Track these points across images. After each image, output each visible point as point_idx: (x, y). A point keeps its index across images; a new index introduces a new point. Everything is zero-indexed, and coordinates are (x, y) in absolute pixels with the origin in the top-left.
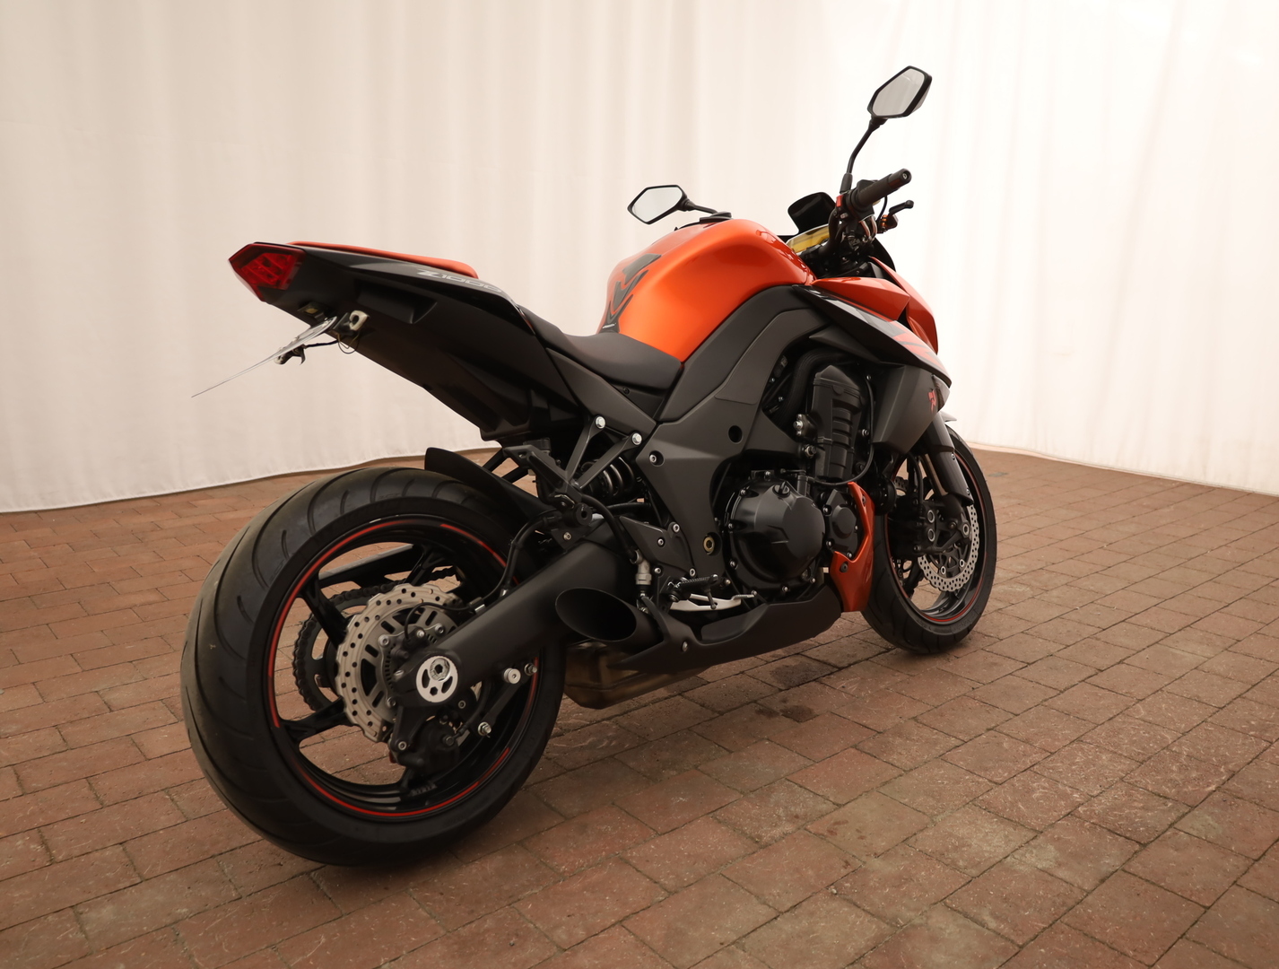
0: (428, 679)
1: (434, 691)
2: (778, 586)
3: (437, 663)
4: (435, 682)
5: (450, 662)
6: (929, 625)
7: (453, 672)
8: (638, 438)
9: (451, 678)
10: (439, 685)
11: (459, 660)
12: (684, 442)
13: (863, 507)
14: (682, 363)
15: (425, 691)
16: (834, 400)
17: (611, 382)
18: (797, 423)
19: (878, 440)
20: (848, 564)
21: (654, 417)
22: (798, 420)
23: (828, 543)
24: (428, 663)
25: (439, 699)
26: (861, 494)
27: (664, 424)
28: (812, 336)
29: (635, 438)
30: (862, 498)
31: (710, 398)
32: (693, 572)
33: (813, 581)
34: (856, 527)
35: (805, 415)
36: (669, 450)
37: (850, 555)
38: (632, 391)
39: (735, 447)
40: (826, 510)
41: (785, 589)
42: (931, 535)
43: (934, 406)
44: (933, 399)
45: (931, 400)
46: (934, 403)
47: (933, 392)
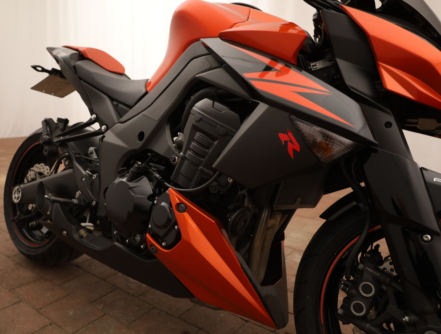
0: (15, 193)
9: (19, 196)
12: (119, 135)
13: (176, 212)
14: (147, 93)
15: (14, 197)
16: (193, 125)
17: (112, 99)
18: (175, 139)
19: (214, 166)
20: (157, 248)
21: (118, 119)
22: (177, 136)
23: (150, 226)
24: (16, 188)
25: (16, 201)
26: (178, 202)
27: (119, 124)
28: (196, 76)
29: (104, 127)
30: (178, 205)
31: (143, 113)
32: (94, 203)
33: (142, 246)
34: (176, 227)
35: (181, 134)
36: (110, 137)
37: (163, 244)
38: (120, 105)
39: (138, 144)
40: (155, 202)
41: (127, 241)
42: (358, 308)
43: (294, 150)
44: (291, 142)
45: (286, 142)
46: (294, 146)
47: (290, 134)
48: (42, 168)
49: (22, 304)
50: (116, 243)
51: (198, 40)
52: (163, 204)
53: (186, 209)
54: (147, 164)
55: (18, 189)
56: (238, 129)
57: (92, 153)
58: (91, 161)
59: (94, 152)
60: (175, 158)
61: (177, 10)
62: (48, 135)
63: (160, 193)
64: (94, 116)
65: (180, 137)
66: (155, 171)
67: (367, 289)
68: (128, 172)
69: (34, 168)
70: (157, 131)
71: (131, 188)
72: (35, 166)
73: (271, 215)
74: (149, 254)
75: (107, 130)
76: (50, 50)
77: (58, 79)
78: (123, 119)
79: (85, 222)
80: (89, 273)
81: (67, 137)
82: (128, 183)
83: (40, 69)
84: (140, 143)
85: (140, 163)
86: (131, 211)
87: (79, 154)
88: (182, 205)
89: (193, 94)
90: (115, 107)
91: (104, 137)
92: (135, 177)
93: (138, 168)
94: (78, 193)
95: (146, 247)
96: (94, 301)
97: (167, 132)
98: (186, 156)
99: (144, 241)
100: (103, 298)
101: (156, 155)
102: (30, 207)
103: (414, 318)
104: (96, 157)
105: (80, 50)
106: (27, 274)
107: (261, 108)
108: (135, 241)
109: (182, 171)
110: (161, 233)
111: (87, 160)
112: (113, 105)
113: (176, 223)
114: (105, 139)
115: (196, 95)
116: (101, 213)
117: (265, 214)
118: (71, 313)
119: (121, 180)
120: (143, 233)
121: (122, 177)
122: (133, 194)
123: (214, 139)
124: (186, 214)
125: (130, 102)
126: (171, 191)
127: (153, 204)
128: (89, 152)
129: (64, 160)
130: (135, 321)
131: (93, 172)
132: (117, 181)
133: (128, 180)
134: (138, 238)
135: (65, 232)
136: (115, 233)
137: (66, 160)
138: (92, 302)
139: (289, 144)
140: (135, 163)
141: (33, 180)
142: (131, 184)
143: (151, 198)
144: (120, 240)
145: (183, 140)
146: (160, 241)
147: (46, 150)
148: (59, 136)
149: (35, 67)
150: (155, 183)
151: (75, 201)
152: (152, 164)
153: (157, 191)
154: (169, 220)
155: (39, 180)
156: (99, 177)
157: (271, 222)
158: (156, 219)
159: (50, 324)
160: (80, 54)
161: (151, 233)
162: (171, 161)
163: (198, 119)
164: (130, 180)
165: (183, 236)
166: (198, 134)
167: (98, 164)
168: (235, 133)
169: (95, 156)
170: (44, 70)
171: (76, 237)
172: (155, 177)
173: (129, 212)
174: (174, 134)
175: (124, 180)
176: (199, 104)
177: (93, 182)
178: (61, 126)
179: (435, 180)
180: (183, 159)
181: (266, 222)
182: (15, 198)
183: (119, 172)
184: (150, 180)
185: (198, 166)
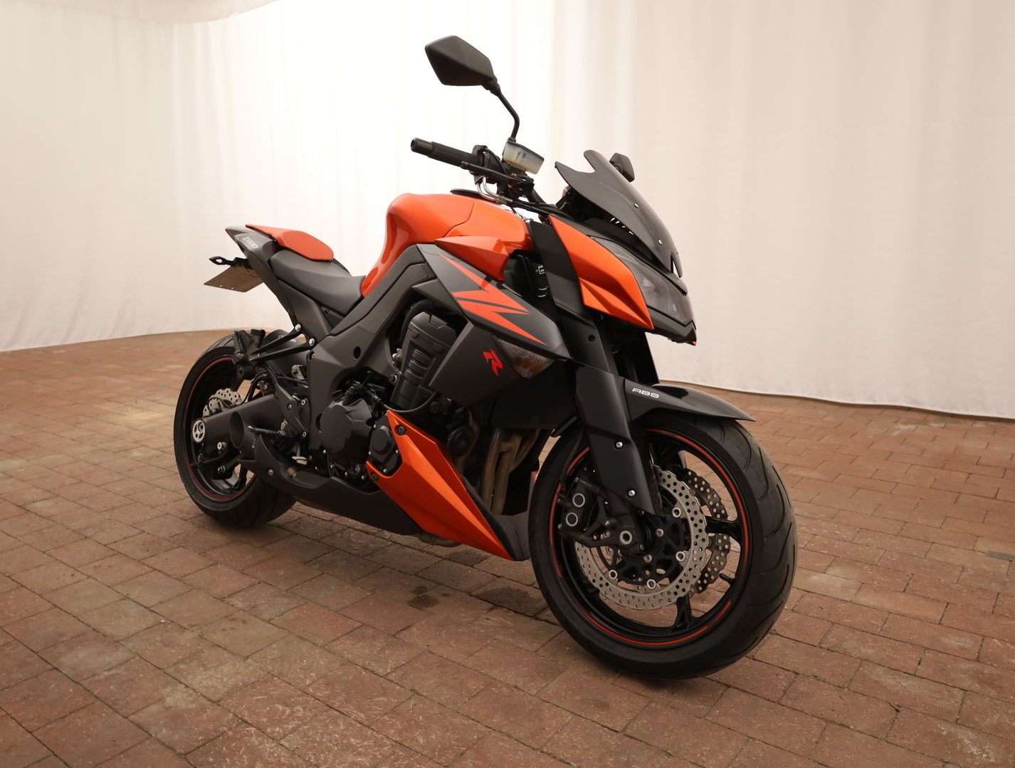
0: (196, 430)
2: (343, 469)
4: (198, 432)
9: (202, 433)
10: (199, 434)
12: (331, 351)
13: (395, 435)
14: (362, 298)
15: (194, 434)
16: (411, 341)
17: (320, 304)
18: (394, 355)
19: (430, 385)
20: (378, 476)
21: (329, 330)
22: (396, 352)
23: (370, 453)
24: (197, 423)
25: (198, 440)
26: (397, 424)
27: (330, 337)
28: (414, 287)
29: (311, 341)
30: (397, 427)
31: (358, 324)
32: (305, 434)
33: (363, 477)
34: (397, 451)
35: (401, 350)
36: (320, 353)
37: (385, 471)
38: (330, 312)
39: (354, 362)
40: (375, 426)
41: (346, 473)
42: (572, 519)
43: (498, 368)
44: (494, 360)
45: (490, 360)
46: (497, 364)
47: (493, 353)
48: (227, 394)
49: (219, 566)
50: (333, 478)
51: (415, 244)
52: (383, 427)
53: (406, 431)
54: (366, 385)
55: (200, 423)
56: (452, 344)
57: (296, 373)
58: (295, 383)
59: (299, 371)
60: (394, 377)
61: (393, 205)
62: (241, 352)
63: (380, 416)
64: (298, 326)
65: (399, 354)
66: (373, 392)
67: (579, 500)
68: (344, 395)
69: (217, 395)
70: (375, 346)
71: (347, 412)
72: (218, 392)
73: (507, 436)
74: (371, 485)
75: (316, 343)
76: (232, 233)
77: (242, 269)
78: (335, 330)
79: (295, 455)
80: (297, 534)
81: (265, 354)
82: (345, 407)
83: (220, 261)
84: (356, 361)
85: (359, 383)
86: (349, 438)
87: (281, 375)
88: (402, 427)
89: (412, 304)
90: (324, 314)
91: (313, 353)
92: (352, 400)
93: (355, 390)
94: (283, 423)
95: (368, 477)
96: (308, 562)
97: (387, 347)
98: (405, 375)
99: (364, 471)
100: (319, 559)
101: (375, 373)
102: (220, 446)
103: (614, 521)
104: (302, 378)
105: (275, 235)
106: (216, 537)
107: (469, 327)
108: (355, 472)
109: (402, 391)
110: (381, 458)
111: (290, 381)
112: (322, 311)
113: (396, 448)
114: (314, 356)
115: (416, 305)
116: (314, 446)
117: (497, 436)
118: (282, 573)
119: (336, 404)
120: (363, 462)
121: (338, 400)
122: (350, 419)
123: (432, 356)
124: (406, 437)
125: (343, 309)
126: (390, 413)
127: (373, 429)
128: (292, 372)
129: (261, 383)
130: (360, 578)
131: (301, 397)
132: (332, 406)
133: (344, 404)
134: (358, 469)
135: (271, 471)
136: (332, 466)
137: (265, 383)
138: (305, 563)
139: (493, 362)
140: (351, 383)
141: (218, 411)
142: (348, 408)
143: (370, 422)
144: (337, 474)
145: (401, 357)
146: (381, 468)
147: (241, 372)
148: (255, 353)
149: (214, 260)
150: (374, 406)
151: (282, 433)
152: (370, 385)
153: (377, 415)
154: (389, 444)
155: (226, 412)
156: (309, 402)
157: (505, 446)
158: (376, 444)
159: (259, 583)
160: (274, 241)
161: (371, 460)
162: (390, 380)
163: (415, 335)
164: (346, 404)
165: (404, 460)
166: (416, 351)
167: (307, 387)
168: (449, 349)
169: (300, 377)
170: (225, 262)
171: (285, 476)
172: (374, 399)
173: (347, 438)
174: (393, 351)
175: (340, 404)
176: (418, 317)
177: (302, 409)
178: (257, 339)
179: (633, 390)
180: (402, 378)
181: (499, 445)
182: (197, 435)
183: (334, 396)
184: (369, 403)
185: (417, 385)
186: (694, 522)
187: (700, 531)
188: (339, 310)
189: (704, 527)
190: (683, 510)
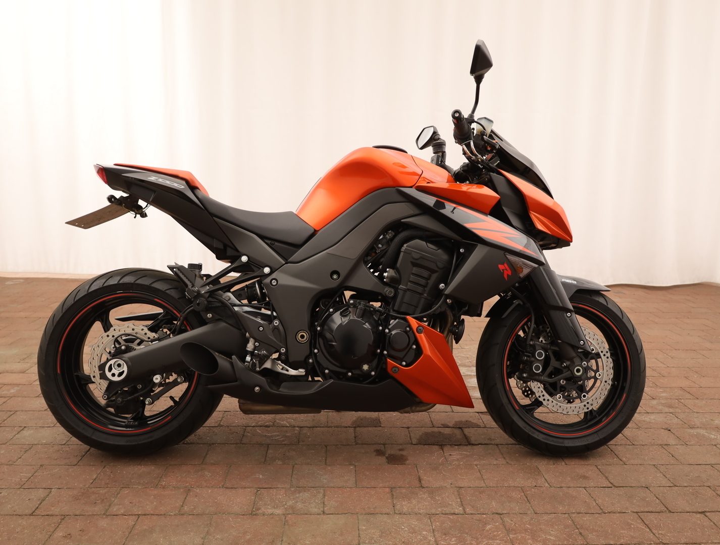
0: (112, 369)
1: (113, 375)
2: (344, 371)
3: (119, 362)
4: (116, 371)
5: (125, 364)
6: (537, 433)
7: (125, 369)
8: (267, 270)
9: (123, 371)
10: (117, 372)
11: (130, 363)
13: (417, 334)
14: (316, 232)
15: (109, 374)
16: (411, 262)
17: (262, 237)
18: (386, 274)
19: (447, 293)
20: (399, 368)
21: (285, 259)
23: (385, 352)
25: (117, 379)
26: (417, 325)
27: (288, 265)
28: (404, 220)
30: (417, 328)
31: (325, 252)
32: (283, 350)
33: (373, 373)
34: (414, 347)
35: (391, 269)
37: (404, 363)
38: (276, 244)
39: (333, 283)
40: (386, 331)
41: (349, 374)
42: (537, 368)
43: (507, 274)
44: (506, 269)
45: (503, 270)
46: (508, 272)
47: (506, 265)
53: (423, 330)
60: (390, 291)
64: (245, 258)
67: (540, 355)
70: (354, 269)
78: (293, 259)
82: (360, 320)
84: (336, 282)
88: (421, 328)
90: (272, 247)
103: (568, 363)
109: (406, 300)
110: (401, 355)
112: (268, 243)
113: (415, 344)
119: (348, 319)
122: (368, 328)
123: (434, 272)
124: (423, 335)
126: (410, 318)
133: (358, 317)
134: (365, 367)
135: (258, 388)
136: (326, 372)
139: (505, 271)
146: (400, 362)
156: (281, 322)
163: (416, 258)
165: (424, 351)
166: (416, 269)
171: (271, 390)
176: (412, 244)
177: (275, 329)
179: (563, 280)
180: (405, 290)
185: (422, 294)
186: (603, 353)
187: (608, 358)
188: (290, 241)
189: (610, 355)
190: (596, 348)
